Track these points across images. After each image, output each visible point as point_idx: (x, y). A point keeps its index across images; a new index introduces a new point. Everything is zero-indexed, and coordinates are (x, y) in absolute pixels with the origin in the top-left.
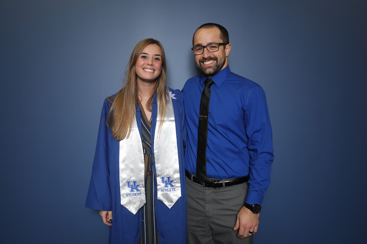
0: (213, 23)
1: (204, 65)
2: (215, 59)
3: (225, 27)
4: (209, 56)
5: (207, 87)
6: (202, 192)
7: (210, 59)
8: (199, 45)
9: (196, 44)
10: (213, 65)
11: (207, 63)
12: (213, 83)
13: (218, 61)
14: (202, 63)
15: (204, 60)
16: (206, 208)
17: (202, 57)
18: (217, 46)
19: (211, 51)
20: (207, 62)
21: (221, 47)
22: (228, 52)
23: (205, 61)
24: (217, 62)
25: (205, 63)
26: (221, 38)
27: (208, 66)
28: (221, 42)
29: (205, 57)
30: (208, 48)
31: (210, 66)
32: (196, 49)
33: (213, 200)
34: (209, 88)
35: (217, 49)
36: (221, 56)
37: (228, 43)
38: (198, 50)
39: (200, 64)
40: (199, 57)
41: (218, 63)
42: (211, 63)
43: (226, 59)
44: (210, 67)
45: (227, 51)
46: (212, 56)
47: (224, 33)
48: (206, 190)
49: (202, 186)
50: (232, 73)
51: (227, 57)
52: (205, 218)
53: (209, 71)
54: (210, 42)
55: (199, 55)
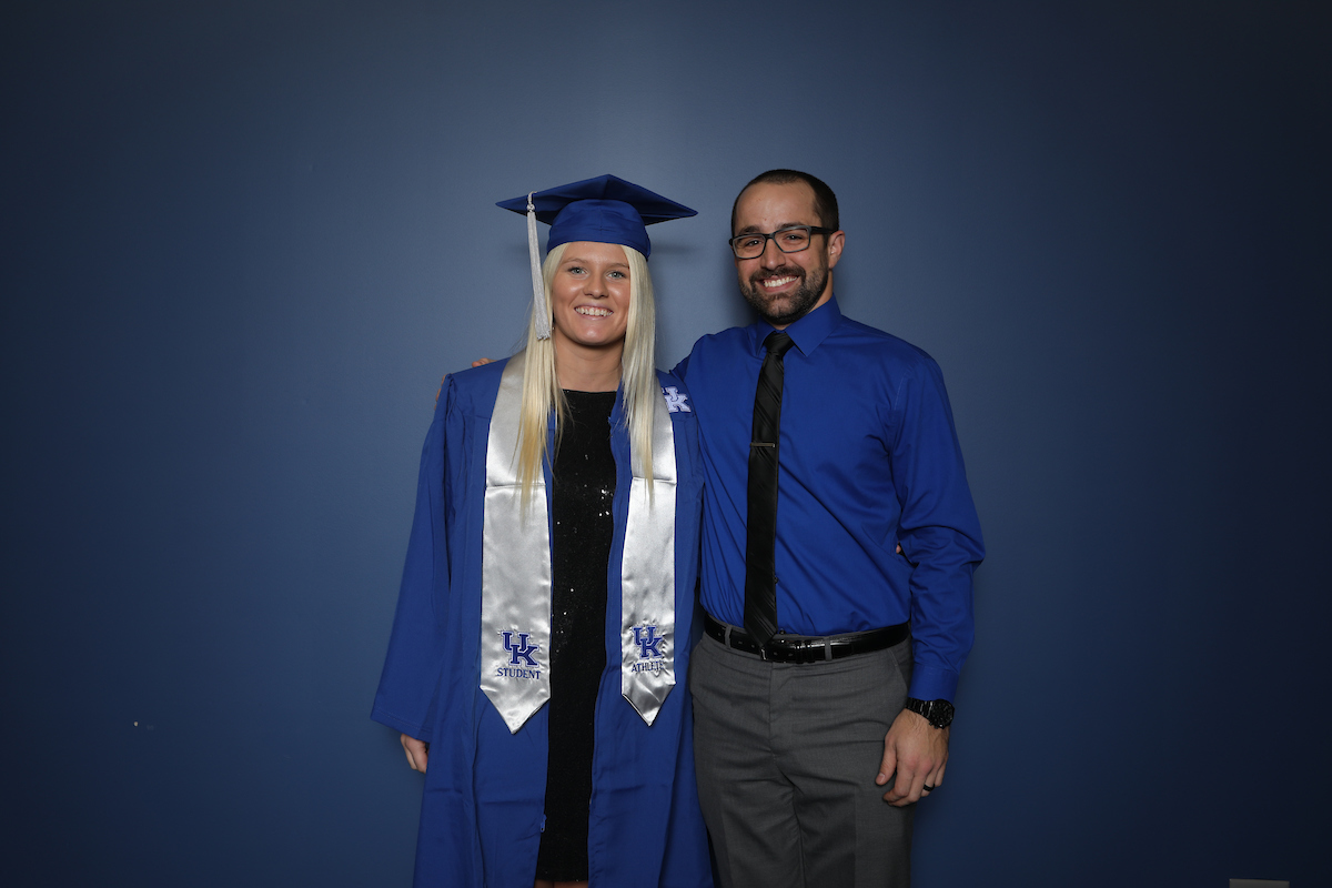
0: (792, 169)
1: (766, 289)
2: (798, 272)
3: (827, 183)
4: (782, 262)
5: (773, 356)
6: (761, 678)
7: (783, 271)
8: (750, 230)
9: (741, 225)
10: (790, 289)
11: (776, 284)
12: (791, 344)
13: (808, 278)
14: (757, 284)
15: (766, 273)
16: (772, 724)
17: (759, 267)
18: (804, 234)
19: (786, 248)
20: (776, 280)
21: (817, 240)
22: (834, 256)
23: (770, 279)
24: (803, 280)
25: (766, 284)
26: (816, 211)
27: (776, 292)
28: (817, 223)
29: (768, 266)
30: (780, 242)
31: (784, 291)
32: (743, 242)
33: (795, 699)
34: (780, 358)
35: (804, 245)
36: (817, 264)
37: (836, 228)
38: (747, 245)
39: (754, 286)
40: (750, 266)
41: (807, 284)
42: (788, 284)
43: (830, 274)
44: (782, 296)
45: (834, 250)
46: (790, 264)
47: (826, 199)
48: (774, 671)
49: (758, 657)
50: (846, 319)
51: (831, 270)
52: (769, 754)
53: (779, 306)
54: (785, 221)
55: (751, 262)
